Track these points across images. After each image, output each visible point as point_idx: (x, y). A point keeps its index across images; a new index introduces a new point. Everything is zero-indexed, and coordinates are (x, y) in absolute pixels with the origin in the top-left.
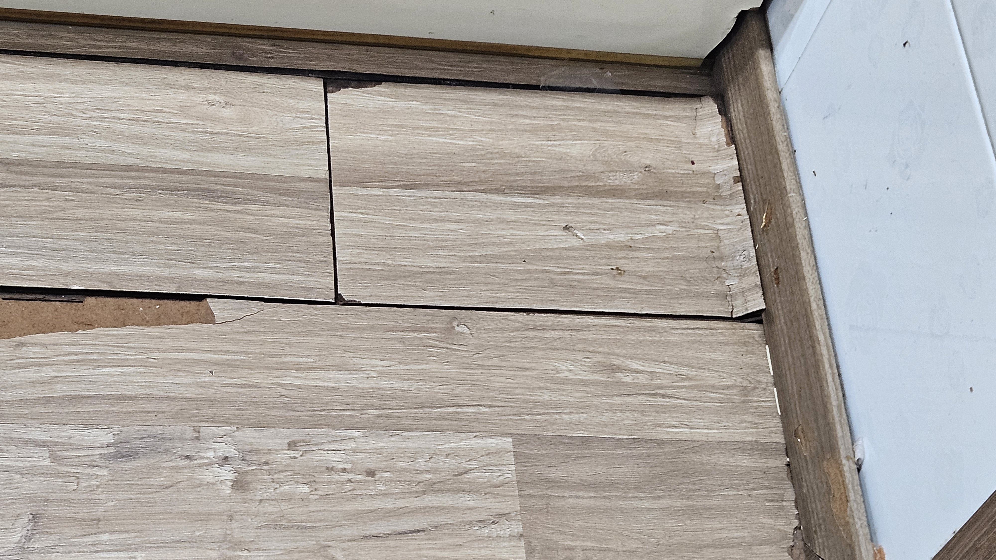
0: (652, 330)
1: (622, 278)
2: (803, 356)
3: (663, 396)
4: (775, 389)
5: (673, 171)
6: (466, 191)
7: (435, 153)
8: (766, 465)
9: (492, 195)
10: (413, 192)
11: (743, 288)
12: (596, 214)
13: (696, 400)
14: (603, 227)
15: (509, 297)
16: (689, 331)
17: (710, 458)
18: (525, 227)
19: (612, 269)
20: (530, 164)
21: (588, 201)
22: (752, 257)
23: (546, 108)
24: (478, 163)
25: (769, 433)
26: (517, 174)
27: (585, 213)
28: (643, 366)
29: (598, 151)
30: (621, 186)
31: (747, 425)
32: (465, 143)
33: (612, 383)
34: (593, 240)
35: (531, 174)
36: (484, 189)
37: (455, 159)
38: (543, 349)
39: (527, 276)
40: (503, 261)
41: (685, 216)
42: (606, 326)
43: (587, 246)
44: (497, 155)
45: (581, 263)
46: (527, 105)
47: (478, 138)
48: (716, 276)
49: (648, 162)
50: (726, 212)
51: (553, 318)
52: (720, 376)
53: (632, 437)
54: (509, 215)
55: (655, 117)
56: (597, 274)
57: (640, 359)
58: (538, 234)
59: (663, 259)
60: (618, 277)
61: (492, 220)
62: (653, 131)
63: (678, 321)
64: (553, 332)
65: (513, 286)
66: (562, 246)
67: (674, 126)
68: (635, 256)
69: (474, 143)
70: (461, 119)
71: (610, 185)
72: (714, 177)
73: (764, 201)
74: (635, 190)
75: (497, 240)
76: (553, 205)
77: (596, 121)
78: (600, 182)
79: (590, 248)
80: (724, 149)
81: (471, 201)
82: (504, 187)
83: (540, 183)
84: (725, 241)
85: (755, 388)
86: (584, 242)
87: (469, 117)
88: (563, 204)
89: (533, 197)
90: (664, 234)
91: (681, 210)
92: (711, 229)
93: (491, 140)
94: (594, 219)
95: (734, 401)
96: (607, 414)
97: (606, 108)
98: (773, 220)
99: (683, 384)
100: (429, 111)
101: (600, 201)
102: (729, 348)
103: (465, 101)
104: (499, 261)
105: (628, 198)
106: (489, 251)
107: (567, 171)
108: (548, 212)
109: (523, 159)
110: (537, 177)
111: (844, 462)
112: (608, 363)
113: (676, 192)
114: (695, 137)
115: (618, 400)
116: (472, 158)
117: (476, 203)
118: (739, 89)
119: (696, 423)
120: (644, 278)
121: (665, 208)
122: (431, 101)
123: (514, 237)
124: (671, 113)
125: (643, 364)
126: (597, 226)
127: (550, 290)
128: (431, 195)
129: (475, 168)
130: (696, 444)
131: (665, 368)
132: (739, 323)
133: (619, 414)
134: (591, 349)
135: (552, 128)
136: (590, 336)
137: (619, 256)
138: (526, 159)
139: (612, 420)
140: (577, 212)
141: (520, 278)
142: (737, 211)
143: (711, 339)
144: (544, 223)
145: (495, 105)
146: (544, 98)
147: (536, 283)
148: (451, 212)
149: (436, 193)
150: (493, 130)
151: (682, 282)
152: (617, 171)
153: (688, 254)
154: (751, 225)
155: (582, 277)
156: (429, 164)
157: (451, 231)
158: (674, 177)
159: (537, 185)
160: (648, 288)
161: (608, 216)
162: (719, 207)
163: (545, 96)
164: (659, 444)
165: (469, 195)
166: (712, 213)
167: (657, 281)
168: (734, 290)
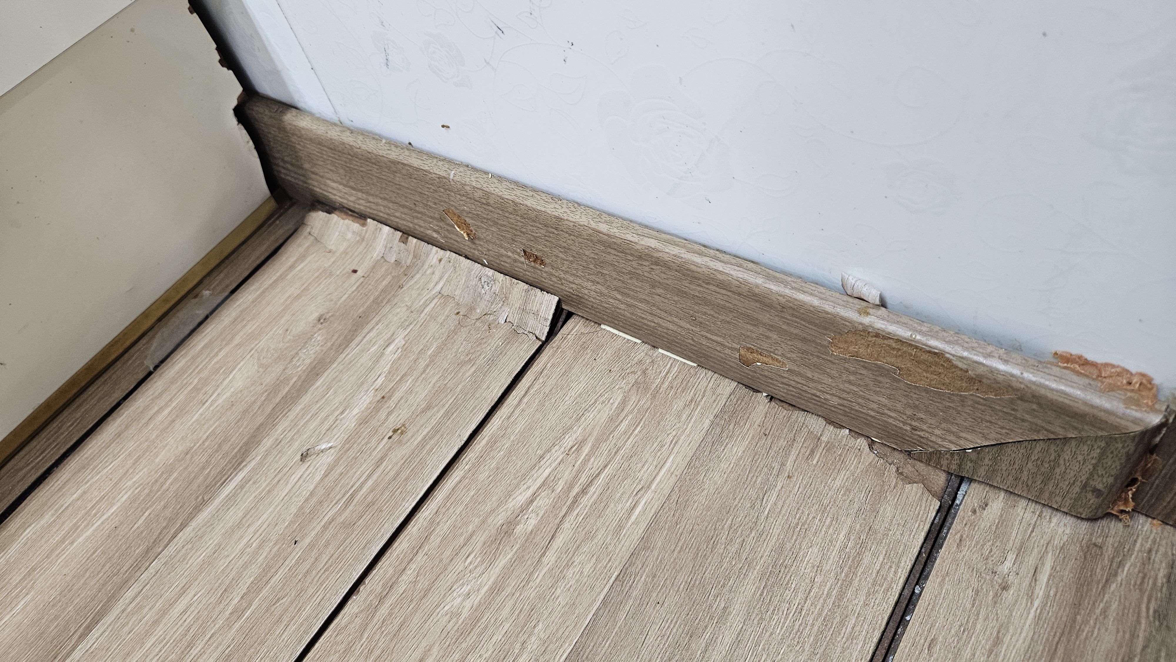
0: (493, 443)
1: (410, 434)
2: (653, 287)
3: (584, 491)
4: (660, 350)
5: (346, 296)
6: (163, 550)
7: (94, 553)
8: (756, 426)
9: (195, 519)
10: (103, 624)
11: (519, 308)
12: (320, 409)
13: (616, 453)
14: (338, 412)
15: (318, 600)
16: (526, 400)
17: (706, 492)
18: (261, 508)
19: (390, 438)
20: (207, 444)
21: (300, 408)
22: (493, 276)
23: (173, 381)
24: (151, 506)
25: (714, 393)
26: (203, 468)
27: (308, 421)
28: (529, 488)
29: (261, 358)
30: (314, 360)
31: (687, 411)
32: (119, 504)
33: (523, 548)
34: (343, 435)
35: (217, 451)
36: (181, 524)
37: (122, 533)
38: (415, 610)
39: (314, 554)
40: (273, 570)
41: (398, 316)
42: (448, 498)
43: (343, 447)
44: (165, 476)
45: (354, 470)
46: (152, 399)
47: (130, 483)
48: (486, 327)
49: (316, 315)
50: (428, 272)
51: (388, 562)
52: (603, 402)
53: (613, 579)
54: (234, 515)
55: (282, 277)
56: (381, 460)
57: (517, 486)
58: (281, 498)
59: (424, 371)
60: (405, 438)
61: (219, 545)
62: (293, 289)
63: (505, 405)
64: (404, 577)
65: (311, 583)
66: (318, 478)
67: (306, 265)
68: (396, 401)
69: (129, 493)
70: (94, 487)
71: (305, 371)
72: (386, 261)
73: (441, 220)
74: (331, 348)
75: (245, 558)
76: (268, 453)
77: (233, 338)
78: (292, 379)
79: (347, 446)
80: (366, 232)
81: (178, 553)
82: (201, 497)
83: (234, 449)
84: (456, 293)
85: (644, 372)
86: (335, 447)
87: (102, 476)
88: (277, 440)
89: (241, 470)
90: (400, 350)
91: (390, 316)
92: (434, 299)
93: (145, 469)
94: (323, 415)
95: (646, 406)
96: (559, 591)
97: (231, 319)
98: (467, 220)
99: (584, 455)
100: (52, 520)
101: (309, 394)
102: (576, 370)
103: (84, 467)
104: (269, 575)
105: (332, 362)
106: (247, 581)
107: (250, 406)
108: (270, 465)
109: (195, 448)
110: (226, 447)
111: (866, 320)
112: (494, 531)
113: (370, 307)
114: (334, 253)
115: (550, 558)
116: (140, 509)
117: (186, 548)
118: (316, 174)
119: (646, 476)
120: (428, 408)
121: (375, 330)
122: (46, 508)
123: (260, 532)
124: (292, 260)
125: (525, 486)
126: (332, 419)
127: (353, 536)
128: (127, 601)
129: (152, 516)
130: (674, 497)
131: (550, 461)
132: (556, 338)
133: (570, 573)
134: (462, 540)
135: (197, 389)
136: (443, 528)
137: (383, 417)
138: (198, 445)
139: (572, 590)
140: (298, 431)
141: (308, 567)
142: (435, 260)
143: (551, 382)
144: (277, 479)
145: (119, 435)
146: (163, 375)
147: (331, 549)
148: (167, 591)
149: (130, 594)
150: (139, 458)
151: (464, 368)
152: (297, 353)
153: (440, 341)
154: (460, 255)
155: (370, 483)
156: (96, 573)
157: (185, 611)
158: (353, 300)
159: (233, 453)
160: (442, 412)
161: (331, 398)
162: (418, 276)
163: (162, 373)
164: (646, 548)
165: (171, 549)
166: (418, 286)
167: (443, 396)
168: (515, 319)
